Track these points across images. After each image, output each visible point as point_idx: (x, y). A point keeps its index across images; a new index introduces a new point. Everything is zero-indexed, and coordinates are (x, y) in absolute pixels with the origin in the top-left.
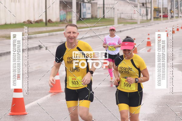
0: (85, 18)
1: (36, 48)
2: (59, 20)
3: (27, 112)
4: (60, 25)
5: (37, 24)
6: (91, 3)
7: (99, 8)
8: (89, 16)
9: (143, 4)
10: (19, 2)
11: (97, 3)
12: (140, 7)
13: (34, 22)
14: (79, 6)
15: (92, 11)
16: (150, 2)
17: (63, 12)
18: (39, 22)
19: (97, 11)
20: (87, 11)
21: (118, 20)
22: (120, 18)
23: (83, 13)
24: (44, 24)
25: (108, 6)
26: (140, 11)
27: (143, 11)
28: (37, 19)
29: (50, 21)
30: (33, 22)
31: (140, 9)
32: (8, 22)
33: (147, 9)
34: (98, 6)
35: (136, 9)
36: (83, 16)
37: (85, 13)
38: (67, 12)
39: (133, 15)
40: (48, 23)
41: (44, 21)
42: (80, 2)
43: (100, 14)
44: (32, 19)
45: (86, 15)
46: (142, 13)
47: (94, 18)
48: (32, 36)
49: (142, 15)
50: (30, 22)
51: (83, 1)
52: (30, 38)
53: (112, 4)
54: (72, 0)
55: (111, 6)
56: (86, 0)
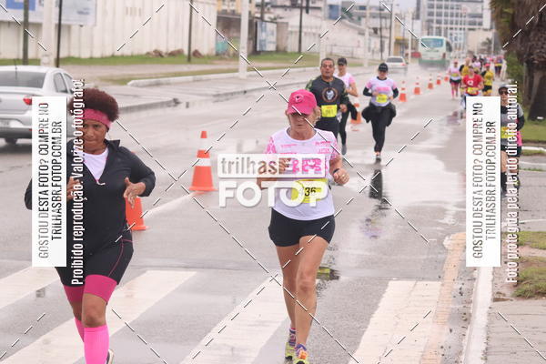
0: (263, 51)
1: (167, 104)
2: (214, 53)
3: (145, 225)
4: (215, 62)
5: (172, 59)
6: (276, 23)
7: (291, 32)
8: (271, 47)
9: (375, 30)
10: (140, 15)
11: (287, 23)
12: (370, 35)
13: (166, 54)
14: (253, 26)
15: (277, 39)
16: (388, 25)
17: (223, 39)
18: (175, 55)
19: (287, 38)
20: (268, 38)
22: (331, 54)
23: (261, 41)
24: (186, 59)
25: (309, 30)
26: (370, 44)
27: (375, 43)
28: (172, 49)
29: (196, 54)
30: (164, 55)
31: (370, 40)
32: (118, 53)
33: (383, 39)
34: (290, 29)
35: (360, 38)
36: (261, 46)
37: (265, 41)
38: (229, 37)
39: (355, 49)
40: (192, 57)
41: (186, 52)
42: (255, 21)
43: (292, 45)
44: (163, 49)
45: (265, 45)
46: (372, 46)
47: (280, 52)
48: (163, 80)
49: (373, 51)
50: (159, 54)
51: (262, 18)
52: (158, 84)
53: (316, 28)
54: (240, 15)
55: (314, 31)
56: (266, 17)
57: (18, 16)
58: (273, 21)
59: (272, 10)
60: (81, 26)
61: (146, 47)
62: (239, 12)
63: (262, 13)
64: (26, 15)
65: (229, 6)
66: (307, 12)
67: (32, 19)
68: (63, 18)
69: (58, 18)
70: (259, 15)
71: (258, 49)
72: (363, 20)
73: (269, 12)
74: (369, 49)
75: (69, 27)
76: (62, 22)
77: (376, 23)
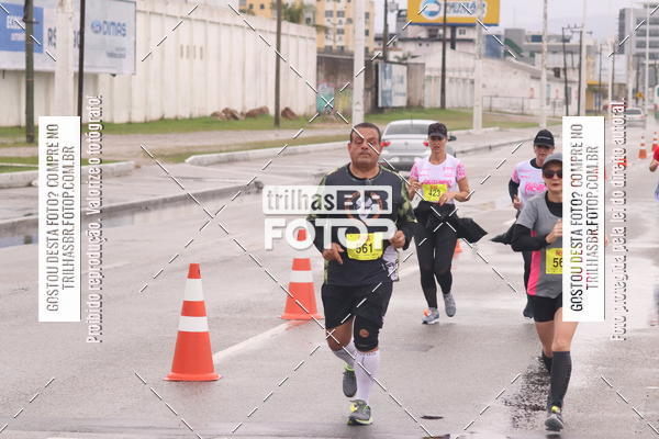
0: (388, 108)
1: (246, 190)
2: (314, 111)
3: (217, 373)
4: (316, 125)
5: (251, 121)
6: (406, 64)
7: (430, 78)
8: (400, 101)
9: (557, 72)
11: (424, 64)
12: (548, 80)
13: (242, 114)
14: (372, 70)
15: (408, 88)
16: (576, 65)
17: (327, 89)
18: (256, 115)
19: (424, 87)
20: (395, 86)
21: (483, 114)
22: (490, 109)
23: (383, 92)
24: (273, 121)
25: (457, 75)
26: (548, 92)
27: (557, 91)
28: (250, 107)
29: (288, 113)
30: (238, 116)
31: (548, 86)
32: (170, 115)
33: (569, 85)
34: (427, 73)
35: (534, 84)
36: (384, 100)
37: (390, 92)
38: (337, 89)
39: (526, 101)
40: (282, 120)
41: (272, 112)
42: (374, 62)
43: (431, 97)
44: (238, 108)
45: (391, 99)
46: (553, 96)
47: (414, 107)
48: (237, 154)
49: (554, 103)
50: (231, 115)
51: (384, 58)
52: (231, 161)
53: (467, 70)
54: (352, 55)
55: (464, 75)
56: (392, 56)
57: (16, 61)
58: (402, 62)
59: (400, 45)
60: (114, 75)
61: (212, 106)
62: (350, 49)
63: (385, 49)
64: (29, 61)
65: (334, 41)
66: (453, 47)
67: (37, 67)
68: (85, 63)
69: (78, 63)
70: (379, 53)
71: (380, 105)
72: (538, 57)
73: (395, 48)
74: (548, 99)
75: (95, 77)
76: (85, 70)
77: (557, 60)
